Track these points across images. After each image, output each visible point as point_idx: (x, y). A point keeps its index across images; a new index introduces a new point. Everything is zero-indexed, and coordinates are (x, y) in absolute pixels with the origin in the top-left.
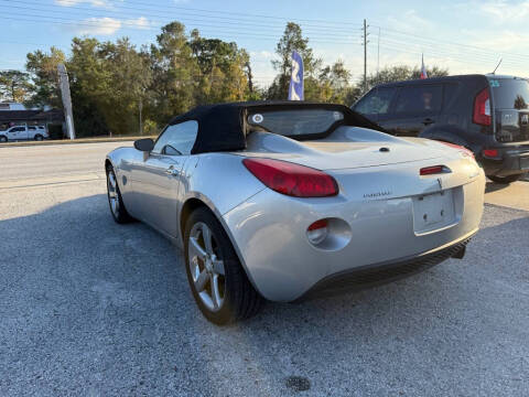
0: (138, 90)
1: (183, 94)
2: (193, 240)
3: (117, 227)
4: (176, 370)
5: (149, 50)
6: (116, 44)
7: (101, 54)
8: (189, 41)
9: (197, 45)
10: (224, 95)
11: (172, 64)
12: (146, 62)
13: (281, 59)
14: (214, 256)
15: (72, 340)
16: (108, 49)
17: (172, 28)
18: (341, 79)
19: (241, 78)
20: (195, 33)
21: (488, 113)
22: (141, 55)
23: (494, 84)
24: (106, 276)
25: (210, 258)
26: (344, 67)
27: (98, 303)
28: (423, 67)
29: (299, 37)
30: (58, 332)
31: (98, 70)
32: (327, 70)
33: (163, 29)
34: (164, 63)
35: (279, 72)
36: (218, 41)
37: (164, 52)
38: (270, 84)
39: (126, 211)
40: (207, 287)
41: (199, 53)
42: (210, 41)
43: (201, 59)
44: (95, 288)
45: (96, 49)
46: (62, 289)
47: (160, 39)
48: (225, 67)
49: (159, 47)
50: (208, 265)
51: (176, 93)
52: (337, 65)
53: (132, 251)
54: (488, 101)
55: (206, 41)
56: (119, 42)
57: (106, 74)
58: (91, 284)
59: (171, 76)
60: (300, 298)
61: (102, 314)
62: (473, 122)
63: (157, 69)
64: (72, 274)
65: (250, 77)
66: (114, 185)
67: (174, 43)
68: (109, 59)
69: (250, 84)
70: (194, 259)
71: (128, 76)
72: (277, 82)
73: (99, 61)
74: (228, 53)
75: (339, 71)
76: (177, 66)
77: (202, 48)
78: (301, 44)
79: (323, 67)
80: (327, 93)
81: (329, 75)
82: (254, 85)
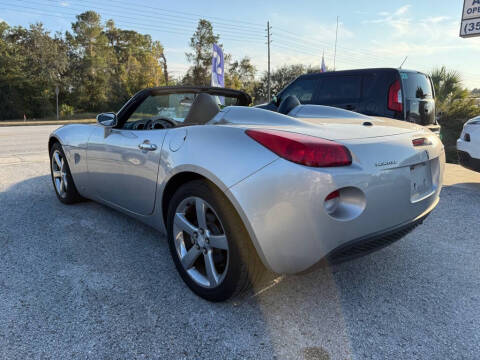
0: (54, 75)
1: (100, 81)
2: (180, 216)
3: (66, 208)
4: (185, 353)
5: (64, 37)
6: (29, 29)
7: (12, 38)
8: (104, 30)
9: (112, 35)
10: (141, 83)
11: (88, 52)
12: (61, 49)
13: (194, 52)
14: (207, 232)
15: (53, 332)
16: (20, 33)
17: (87, 17)
18: (248, 73)
19: (156, 67)
20: (110, 24)
21: (400, 101)
22: (56, 40)
23: (404, 77)
24: (71, 259)
25: (203, 233)
26: (251, 63)
27: (71, 289)
28: (323, 65)
29: (210, 32)
30: (33, 325)
31: (11, 54)
32: (236, 65)
33: (78, 17)
34: (80, 51)
35: (193, 64)
36: (133, 33)
37: (80, 40)
38: (184, 75)
39: (76, 191)
40: (199, 264)
41: (115, 43)
42: (126, 32)
43: (117, 48)
44: (62, 273)
45: (6, 33)
46: (22, 276)
47: (75, 27)
48: (141, 57)
49: (74, 34)
50: (201, 241)
51: (93, 80)
52: (244, 61)
53: (90, 231)
54: (400, 91)
55: (122, 32)
56: (31, 27)
57: (18, 58)
58: (57, 268)
59: (87, 63)
60: (311, 267)
61: (79, 301)
62: (389, 109)
63: (72, 56)
64: (30, 259)
65: (165, 67)
66: (61, 164)
67: (89, 32)
68: (22, 43)
69: (166, 73)
70: (179, 236)
71: (43, 60)
72: (191, 74)
73: (10, 45)
74: (143, 44)
75: (246, 67)
76: (93, 54)
77: (117, 38)
78: (212, 40)
79: (232, 62)
80: (236, 85)
81: (237, 69)
82: (169, 75)
